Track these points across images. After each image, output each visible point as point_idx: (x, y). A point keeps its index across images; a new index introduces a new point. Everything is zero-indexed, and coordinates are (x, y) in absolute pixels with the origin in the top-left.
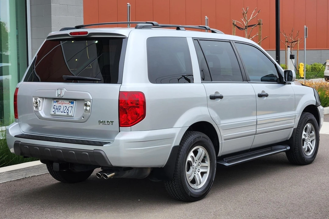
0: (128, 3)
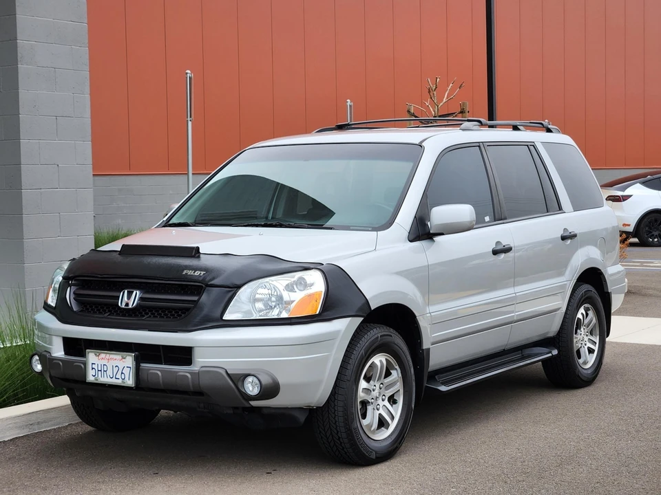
0: (188, 71)
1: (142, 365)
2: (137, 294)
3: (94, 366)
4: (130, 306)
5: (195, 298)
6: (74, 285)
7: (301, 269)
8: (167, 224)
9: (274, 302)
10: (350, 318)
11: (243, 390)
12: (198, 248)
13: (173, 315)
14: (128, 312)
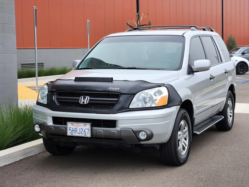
0: (35, 7)
1: (93, 128)
2: (88, 98)
3: (70, 129)
4: (85, 103)
5: (116, 99)
6: (56, 94)
7: (158, 86)
8: (78, 68)
9: (148, 100)
10: (177, 106)
11: (139, 137)
12: (112, 78)
13: (106, 107)
14: (84, 106)
